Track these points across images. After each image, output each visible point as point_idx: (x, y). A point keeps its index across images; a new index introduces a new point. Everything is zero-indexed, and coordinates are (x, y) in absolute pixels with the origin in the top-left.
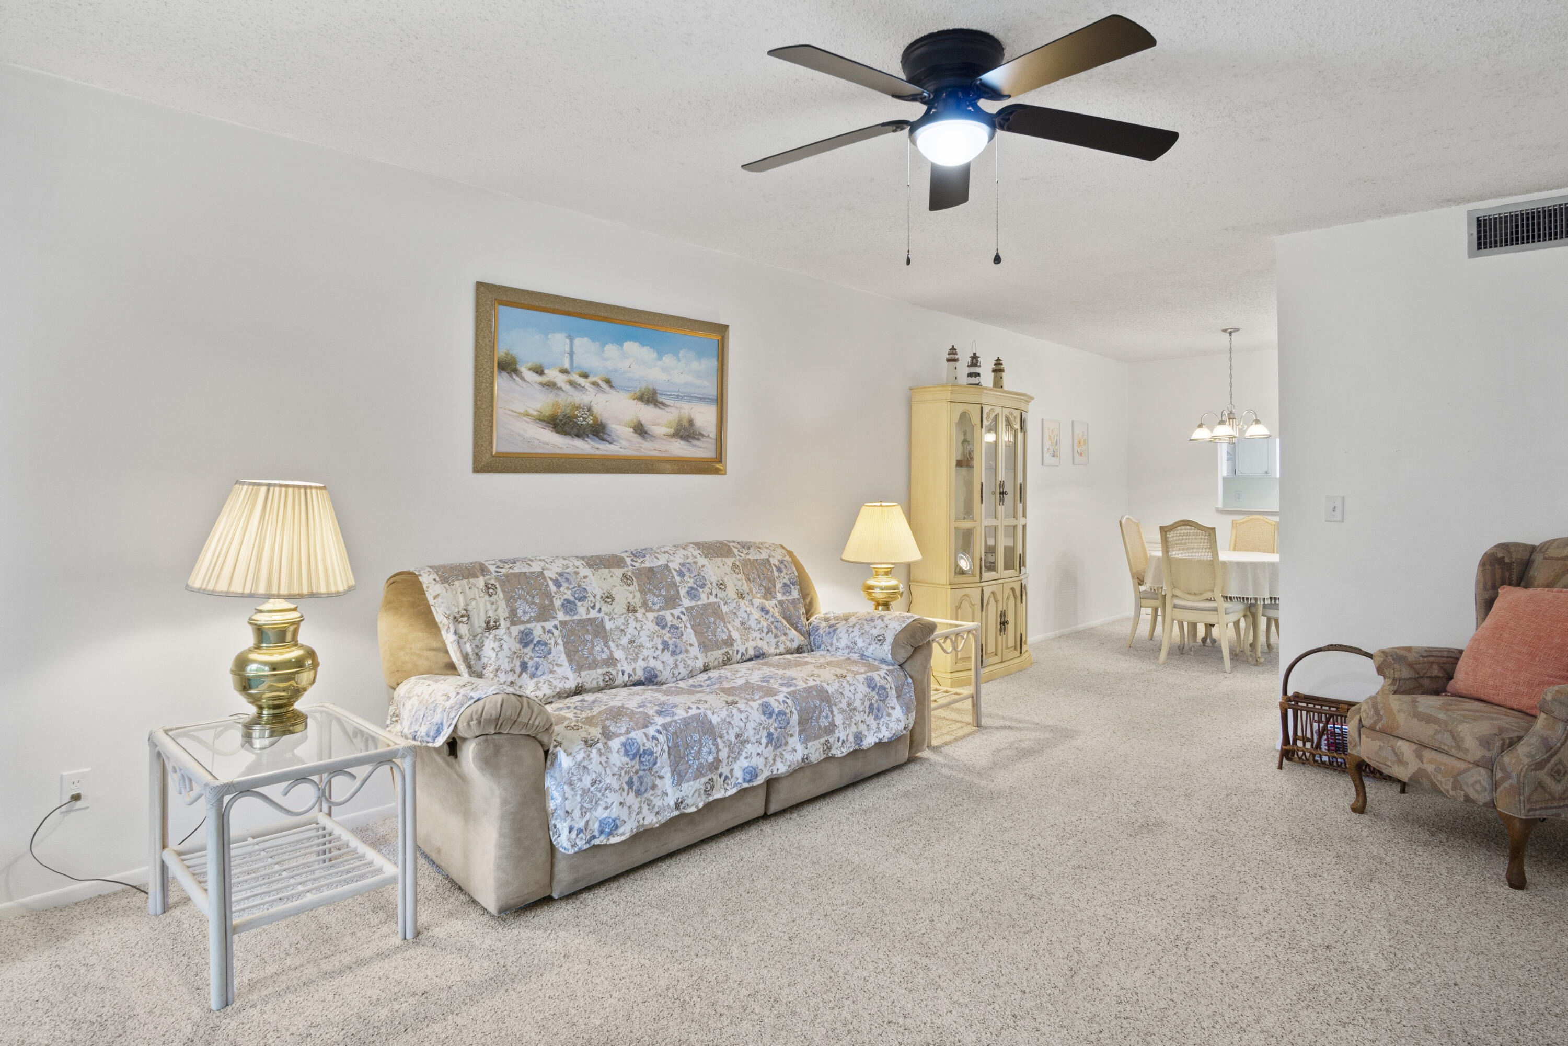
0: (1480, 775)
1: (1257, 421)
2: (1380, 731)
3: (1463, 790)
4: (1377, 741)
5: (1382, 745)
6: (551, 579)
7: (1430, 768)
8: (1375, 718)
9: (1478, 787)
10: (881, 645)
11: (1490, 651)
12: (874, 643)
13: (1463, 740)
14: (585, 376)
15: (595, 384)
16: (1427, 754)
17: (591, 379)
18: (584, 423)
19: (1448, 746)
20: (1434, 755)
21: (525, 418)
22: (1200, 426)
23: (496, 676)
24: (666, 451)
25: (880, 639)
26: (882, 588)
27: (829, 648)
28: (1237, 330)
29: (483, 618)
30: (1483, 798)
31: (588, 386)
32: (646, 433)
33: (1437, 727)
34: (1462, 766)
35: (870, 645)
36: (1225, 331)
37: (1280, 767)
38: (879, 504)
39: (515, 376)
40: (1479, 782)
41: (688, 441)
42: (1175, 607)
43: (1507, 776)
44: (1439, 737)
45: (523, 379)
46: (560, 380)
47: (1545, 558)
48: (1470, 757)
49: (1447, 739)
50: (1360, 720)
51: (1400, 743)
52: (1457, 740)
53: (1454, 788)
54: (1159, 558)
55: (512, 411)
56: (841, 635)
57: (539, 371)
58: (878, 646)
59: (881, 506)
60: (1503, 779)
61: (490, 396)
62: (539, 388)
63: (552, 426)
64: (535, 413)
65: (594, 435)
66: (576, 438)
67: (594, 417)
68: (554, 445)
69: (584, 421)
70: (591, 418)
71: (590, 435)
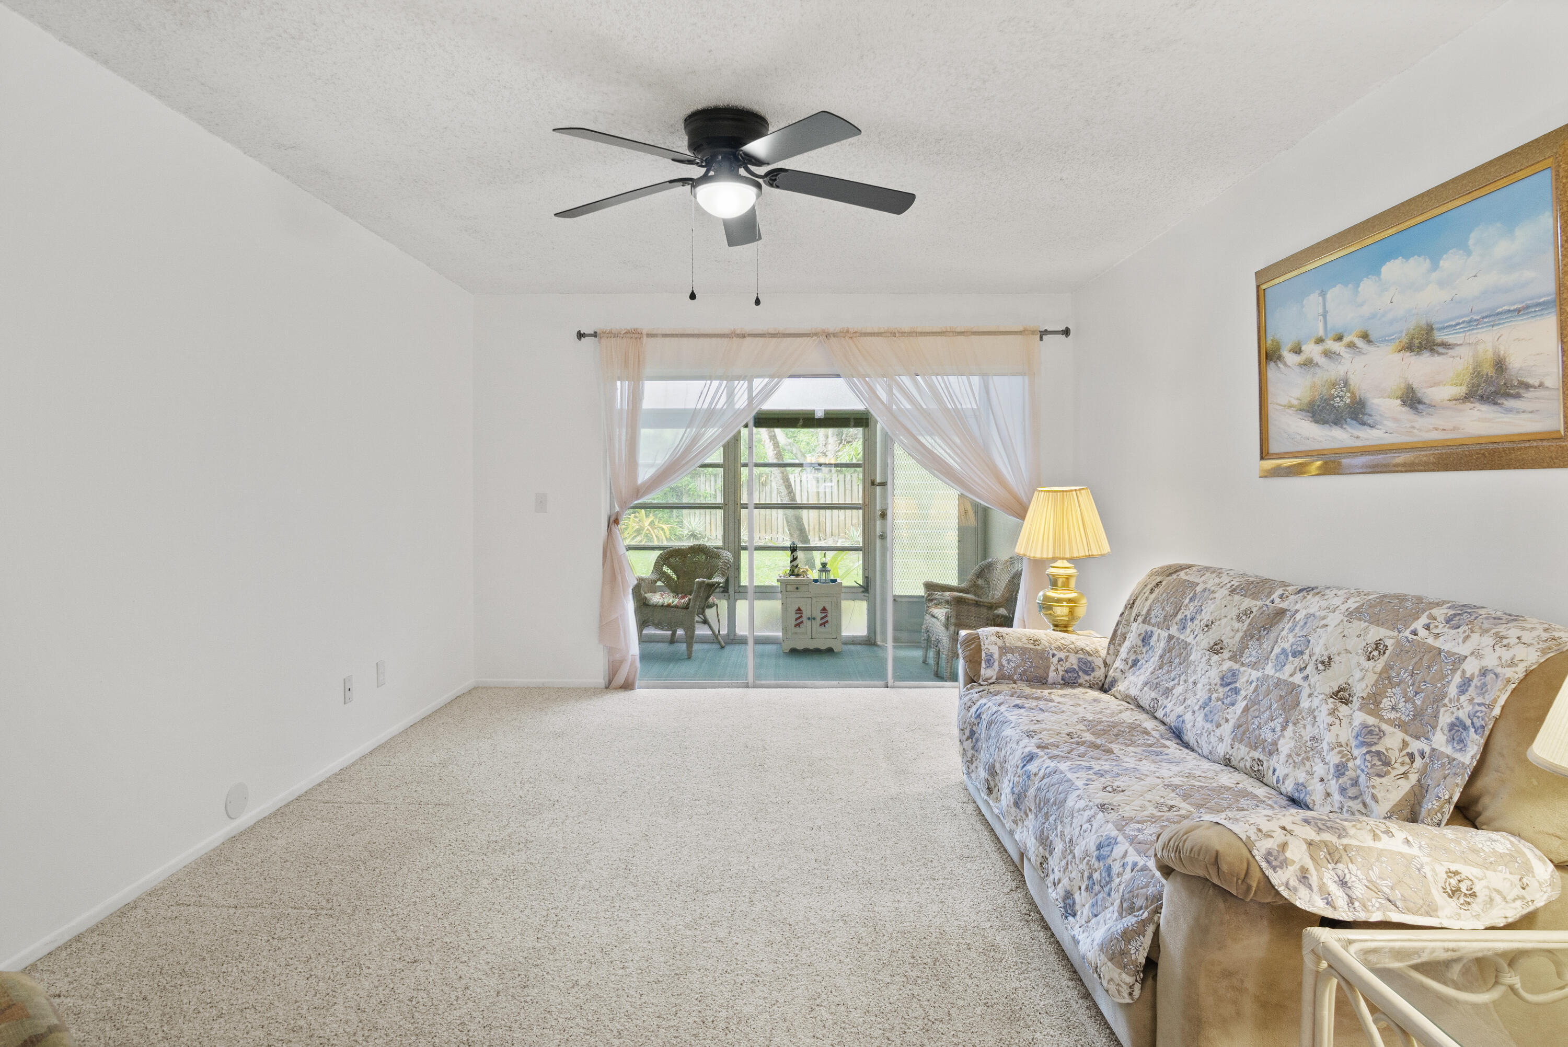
14: (1340, 338)
15: (1351, 345)
17: (1346, 340)
18: (1341, 404)
21: (1288, 411)
24: (1455, 429)
31: (1343, 351)
32: (1420, 402)
39: (1280, 364)
41: (1496, 404)
45: (1285, 364)
46: (1317, 353)
55: (1280, 405)
57: (1298, 349)
62: (1299, 369)
63: (1311, 415)
64: (1295, 402)
65: (1352, 419)
66: (1334, 426)
67: (1353, 393)
68: (1313, 438)
69: (1341, 401)
70: (1348, 395)
71: (1348, 420)
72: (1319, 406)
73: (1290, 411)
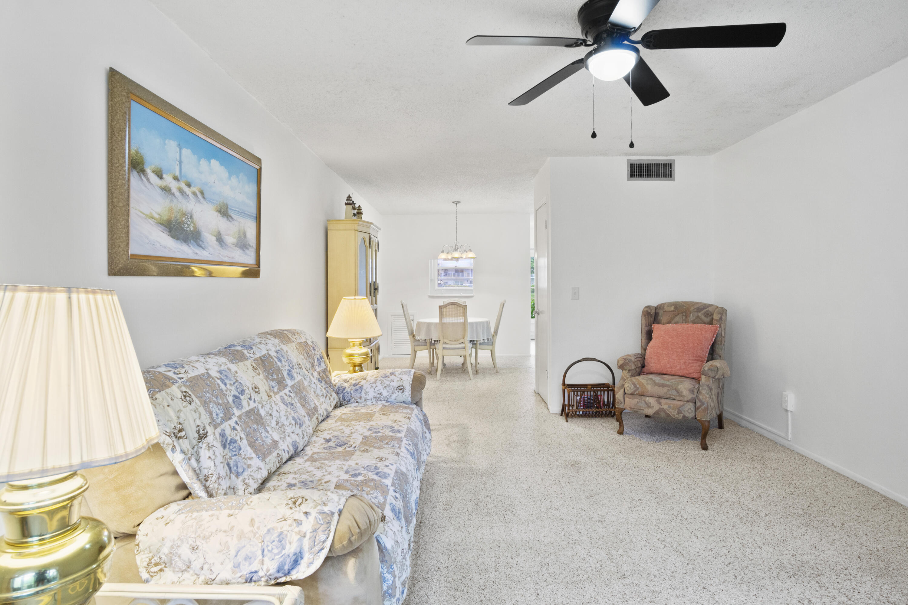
0: (691, 406)
1: (470, 250)
2: (637, 395)
3: (682, 413)
4: (635, 399)
5: (639, 401)
6: (218, 378)
7: (665, 407)
8: (635, 389)
9: (690, 411)
10: (403, 392)
11: (664, 352)
12: (396, 392)
13: (682, 392)
14: (189, 185)
15: (194, 194)
16: (663, 401)
17: (193, 189)
18: (188, 229)
19: (675, 396)
20: (666, 401)
21: (150, 220)
22: (443, 252)
23: (219, 485)
24: (233, 258)
25: (401, 389)
26: (359, 355)
27: (359, 400)
28: (459, 202)
29: (195, 429)
30: (692, 415)
31: (191, 195)
32: (223, 241)
33: (668, 388)
34: (681, 403)
35: (393, 393)
36: (453, 202)
37: (567, 421)
38: (353, 297)
39: (142, 175)
40: (690, 409)
41: (244, 250)
42: (444, 348)
43: (703, 404)
44: (670, 392)
45: (148, 180)
46: (174, 186)
47: (664, 312)
48: (686, 399)
49: (674, 392)
50: (624, 391)
51: (648, 398)
52: (679, 393)
53: (678, 413)
54: (436, 324)
55: (141, 212)
56: (368, 390)
57: (160, 176)
58: (400, 393)
59: (355, 299)
60: (701, 406)
61: (126, 194)
62: (159, 191)
63: (168, 230)
64: (157, 216)
65: (194, 241)
66: (184, 243)
67: (194, 224)
68: (170, 248)
69: (188, 227)
70: (192, 225)
71: (192, 241)
72: (174, 225)
73: (150, 221)
